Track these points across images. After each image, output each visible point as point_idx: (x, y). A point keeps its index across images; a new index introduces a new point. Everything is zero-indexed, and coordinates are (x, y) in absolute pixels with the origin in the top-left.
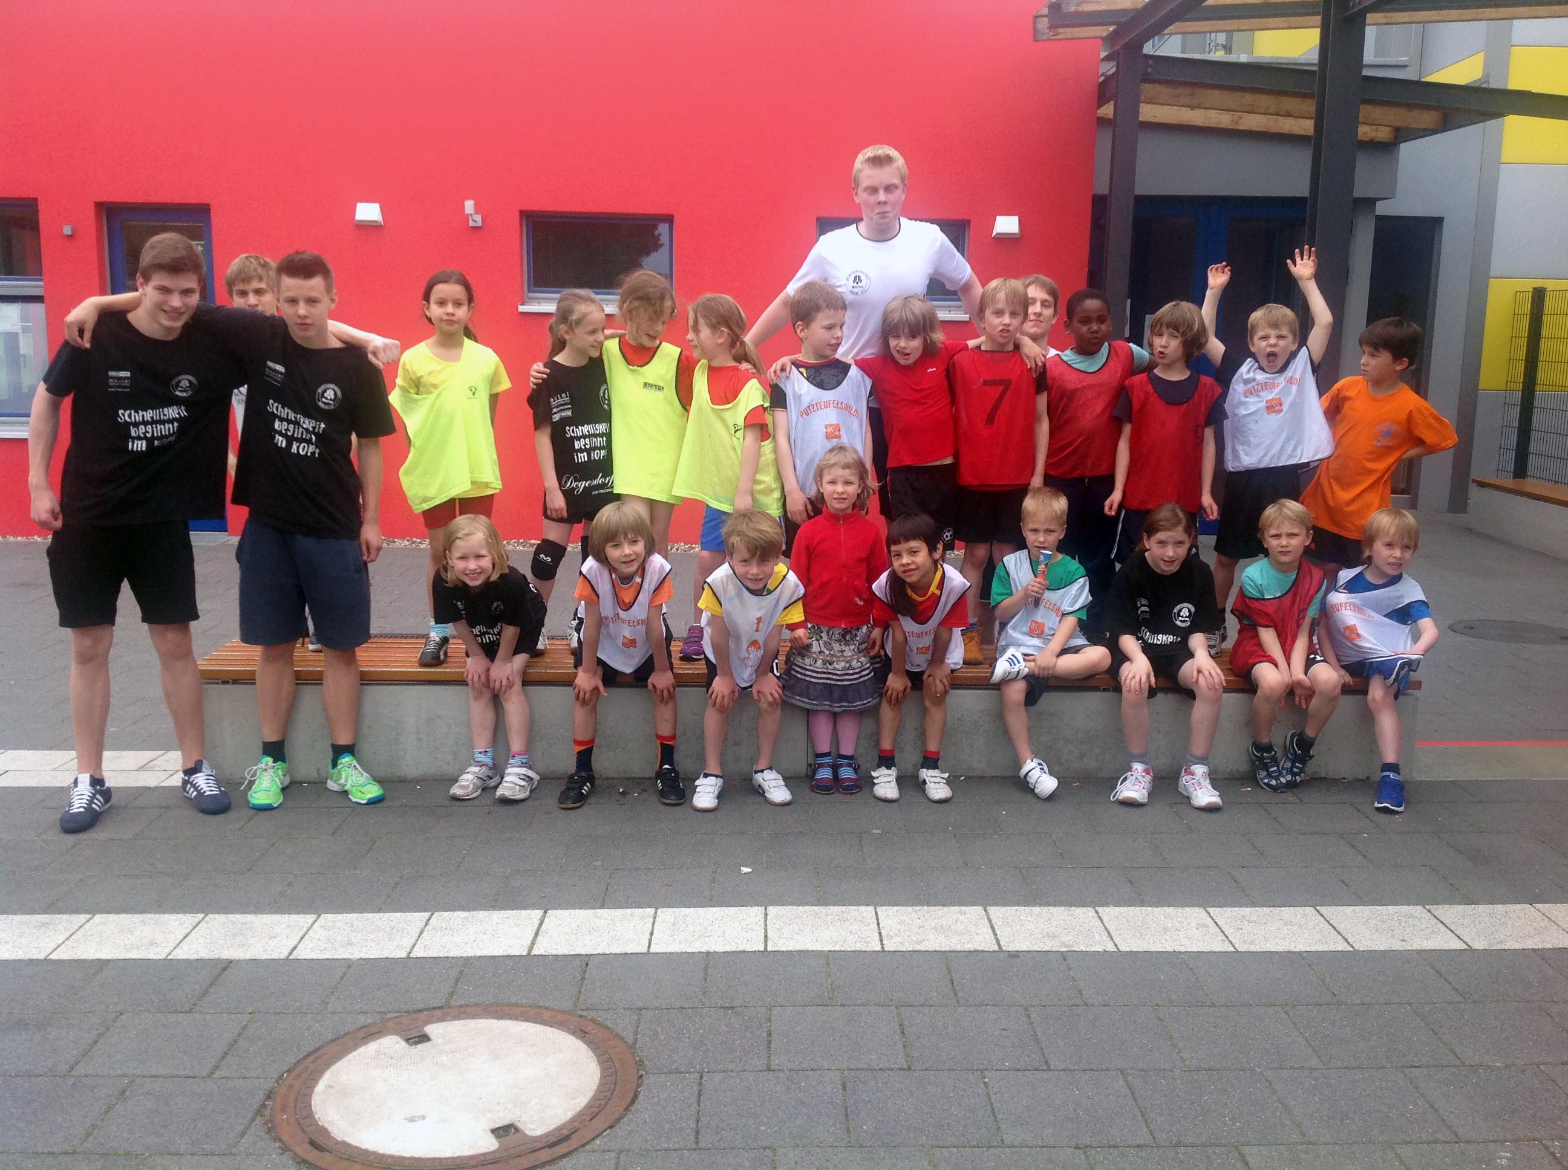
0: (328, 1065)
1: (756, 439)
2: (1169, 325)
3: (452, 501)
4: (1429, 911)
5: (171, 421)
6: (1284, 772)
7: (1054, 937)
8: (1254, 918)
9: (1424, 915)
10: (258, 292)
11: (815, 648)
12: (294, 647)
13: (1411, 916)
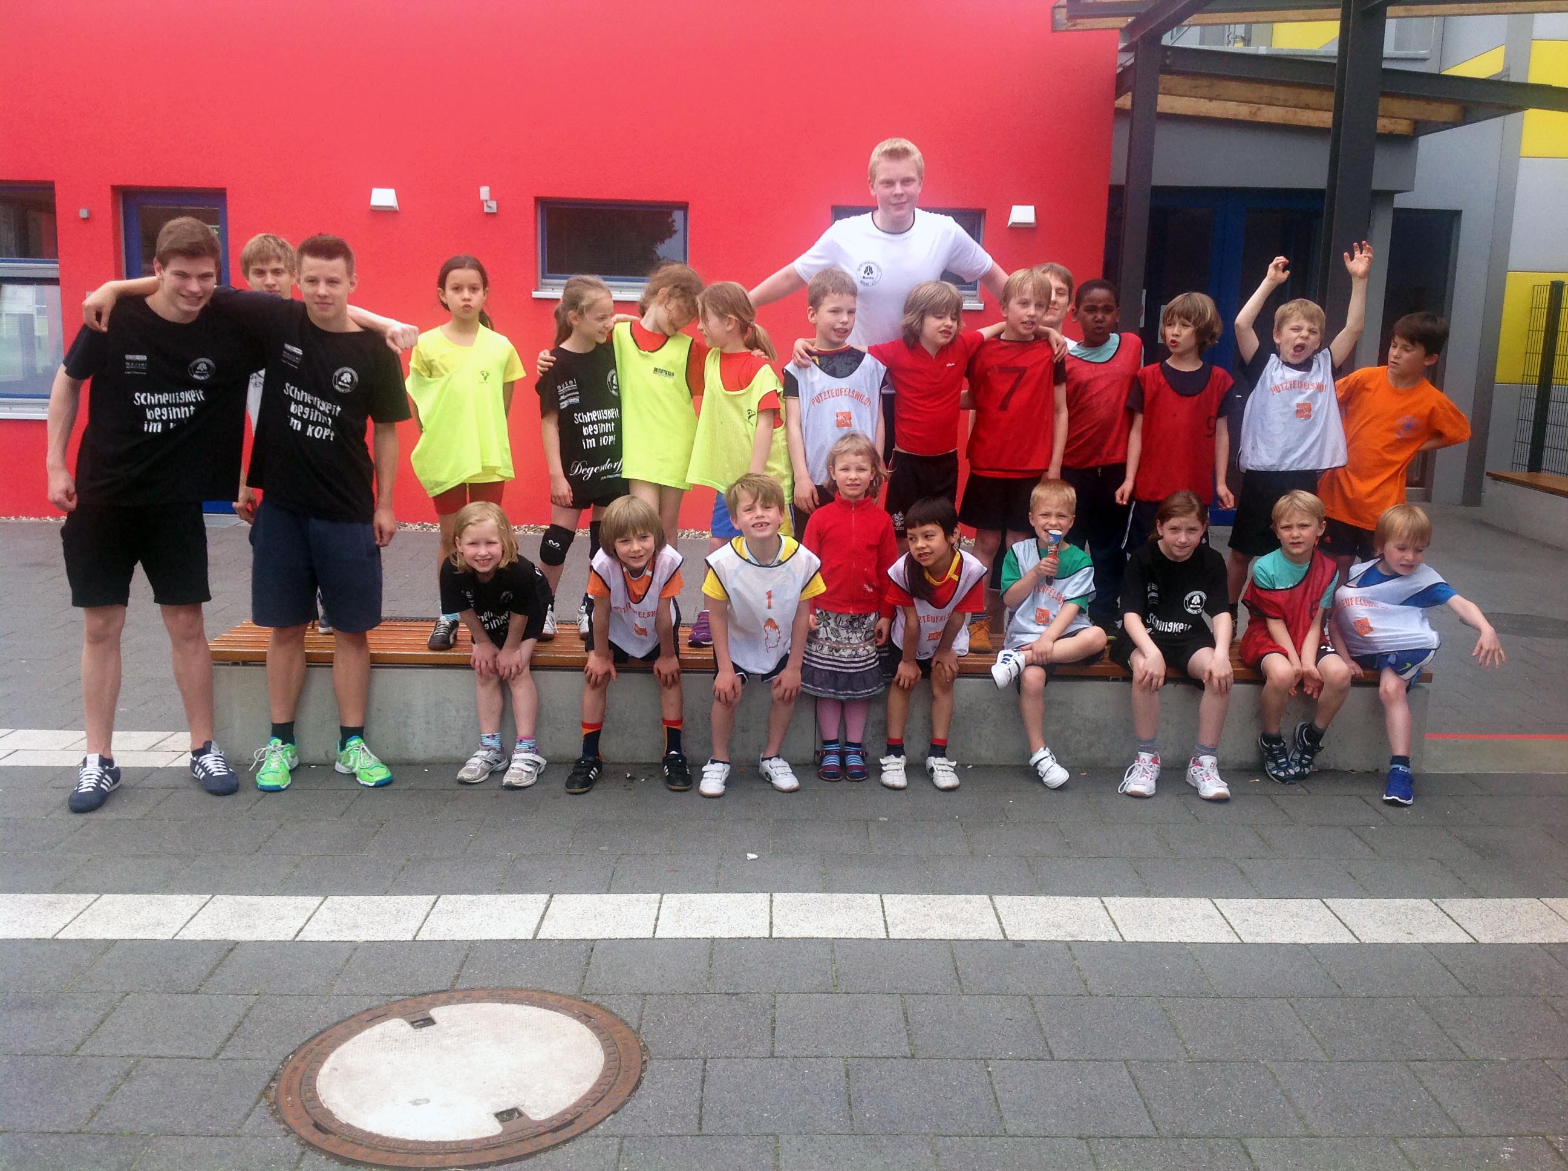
0: (333, 1048)
1: (769, 425)
2: (1180, 315)
3: (462, 486)
4: (1436, 905)
5: (187, 405)
6: (1293, 764)
7: (1059, 927)
8: (1260, 909)
9: (1430, 908)
10: (276, 272)
11: (822, 634)
12: (306, 629)
13: (1418, 909)
